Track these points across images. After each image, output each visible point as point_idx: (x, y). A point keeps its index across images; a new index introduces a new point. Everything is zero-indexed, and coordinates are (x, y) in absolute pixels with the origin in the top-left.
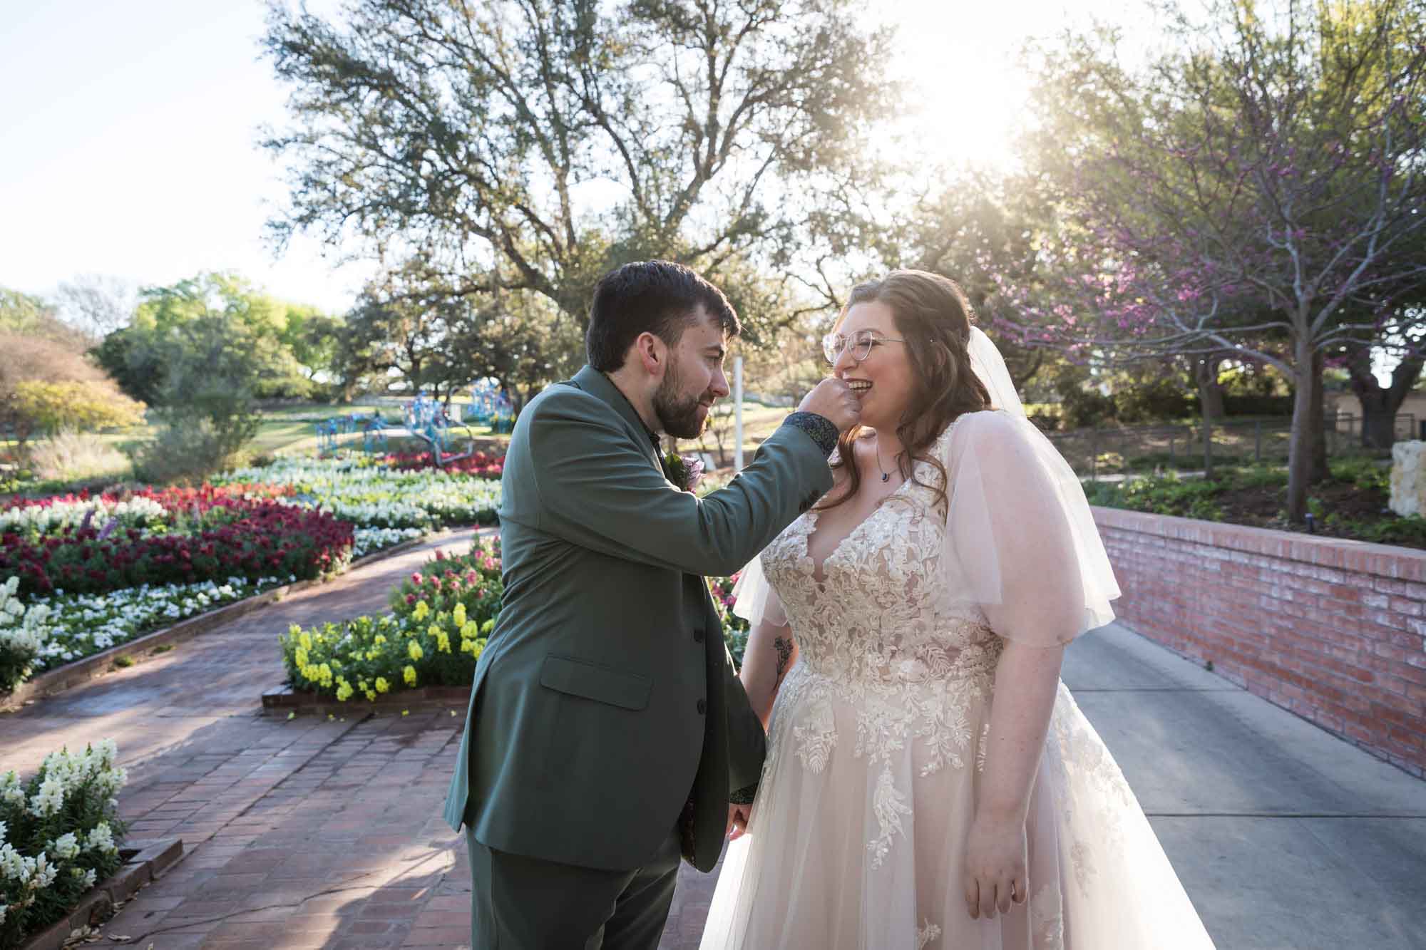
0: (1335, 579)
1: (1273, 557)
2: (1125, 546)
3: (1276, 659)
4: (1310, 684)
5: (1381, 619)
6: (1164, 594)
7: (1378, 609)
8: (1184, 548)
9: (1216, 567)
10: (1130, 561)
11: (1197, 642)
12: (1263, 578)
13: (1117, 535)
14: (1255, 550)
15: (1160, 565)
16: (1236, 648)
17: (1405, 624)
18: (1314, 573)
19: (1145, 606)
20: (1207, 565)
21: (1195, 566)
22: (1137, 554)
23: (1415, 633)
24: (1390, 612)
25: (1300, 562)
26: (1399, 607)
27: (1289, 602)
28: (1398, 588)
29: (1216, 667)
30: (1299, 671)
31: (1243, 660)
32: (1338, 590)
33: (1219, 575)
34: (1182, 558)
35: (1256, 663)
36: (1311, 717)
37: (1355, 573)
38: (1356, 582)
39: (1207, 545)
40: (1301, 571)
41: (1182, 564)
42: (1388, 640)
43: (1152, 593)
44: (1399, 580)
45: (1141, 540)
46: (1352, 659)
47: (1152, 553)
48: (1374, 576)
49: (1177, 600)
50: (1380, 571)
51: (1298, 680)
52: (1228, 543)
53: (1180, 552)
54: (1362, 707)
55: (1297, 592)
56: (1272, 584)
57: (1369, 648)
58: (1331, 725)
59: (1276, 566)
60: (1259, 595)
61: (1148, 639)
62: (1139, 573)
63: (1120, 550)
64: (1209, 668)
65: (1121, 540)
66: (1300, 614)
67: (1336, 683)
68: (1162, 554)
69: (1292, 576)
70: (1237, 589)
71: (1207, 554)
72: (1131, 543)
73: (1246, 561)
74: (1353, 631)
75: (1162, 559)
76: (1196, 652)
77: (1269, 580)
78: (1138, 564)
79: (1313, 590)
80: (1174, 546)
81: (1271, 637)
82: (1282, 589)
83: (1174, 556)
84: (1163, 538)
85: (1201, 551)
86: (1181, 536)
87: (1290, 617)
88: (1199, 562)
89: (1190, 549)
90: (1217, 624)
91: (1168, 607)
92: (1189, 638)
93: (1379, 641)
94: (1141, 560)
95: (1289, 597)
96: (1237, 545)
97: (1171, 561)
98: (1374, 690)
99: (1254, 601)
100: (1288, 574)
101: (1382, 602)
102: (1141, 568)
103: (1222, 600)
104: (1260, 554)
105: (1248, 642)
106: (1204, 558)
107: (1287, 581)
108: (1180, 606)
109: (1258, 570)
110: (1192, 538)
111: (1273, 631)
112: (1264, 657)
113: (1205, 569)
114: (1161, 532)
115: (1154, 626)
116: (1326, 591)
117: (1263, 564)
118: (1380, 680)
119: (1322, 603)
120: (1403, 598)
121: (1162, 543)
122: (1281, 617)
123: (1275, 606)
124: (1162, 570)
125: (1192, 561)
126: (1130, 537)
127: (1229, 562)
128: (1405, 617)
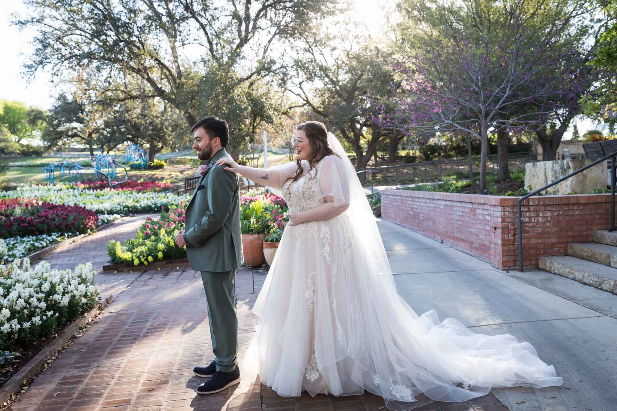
0: (471, 206)
2: (418, 204)
3: (458, 235)
4: (466, 241)
5: (480, 217)
6: (430, 219)
9: (442, 207)
11: (439, 234)
12: (455, 209)
13: (416, 200)
16: (449, 234)
17: (485, 217)
18: (466, 205)
19: (425, 224)
21: (438, 208)
22: (422, 206)
23: (487, 220)
24: (482, 214)
25: (463, 202)
26: (484, 212)
27: (461, 216)
28: (483, 207)
29: (444, 242)
30: (464, 238)
31: (450, 238)
32: (471, 210)
33: (444, 210)
34: (434, 205)
35: (453, 238)
36: (466, 252)
37: (475, 204)
38: (476, 206)
39: (440, 200)
40: (463, 205)
41: (434, 207)
42: (482, 223)
43: (427, 219)
44: (484, 204)
45: (422, 200)
46: (474, 231)
47: (425, 205)
48: (478, 204)
49: (433, 221)
50: (480, 202)
51: (463, 241)
53: (434, 203)
54: (477, 245)
55: (462, 212)
56: (457, 210)
57: (478, 227)
58: (470, 253)
59: (457, 204)
60: (454, 215)
61: (426, 236)
62: (422, 213)
64: (442, 242)
65: (418, 201)
66: (463, 219)
67: (472, 239)
68: (429, 205)
69: (461, 207)
70: (448, 214)
73: (450, 204)
74: (474, 222)
75: (429, 207)
76: (438, 238)
79: (466, 211)
80: (432, 202)
81: (457, 228)
82: (459, 212)
83: (432, 205)
84: (429, 199)
85: (439, 202)
87: (461, 221)
88: (439, 206)
89: (436, 202)
90: (444, 227)
91: (431, 224)
92: (437, 234)
93: (480, 223)
94: (423, 208)
95: (461, 214)
96: (448, 199)
97: (431, 207)
98: (479, 239)
99: (453, 217)
101: (480, 211)
102: (423, 211)
103: (445, 218)
104: (453, 201)
105: (451, 231)
106: (440, 204)
107: (460, 209)
108: (434, 223)
109: (453, 206)
110: (436, 198)
111: (457, 226)
112: (455, 235)
113: (440, 209)
116: (468, 210)
117: (454, 204)
118: (481, 236)
119: (468, 214)
120: (484, 209)
121: (429, 201)
122: (459, 221)
123: (458, 218)
124: (429, 210)
125: (437, 206)
126: (420, 200)
127: (447, 205)
128: (485, 215)
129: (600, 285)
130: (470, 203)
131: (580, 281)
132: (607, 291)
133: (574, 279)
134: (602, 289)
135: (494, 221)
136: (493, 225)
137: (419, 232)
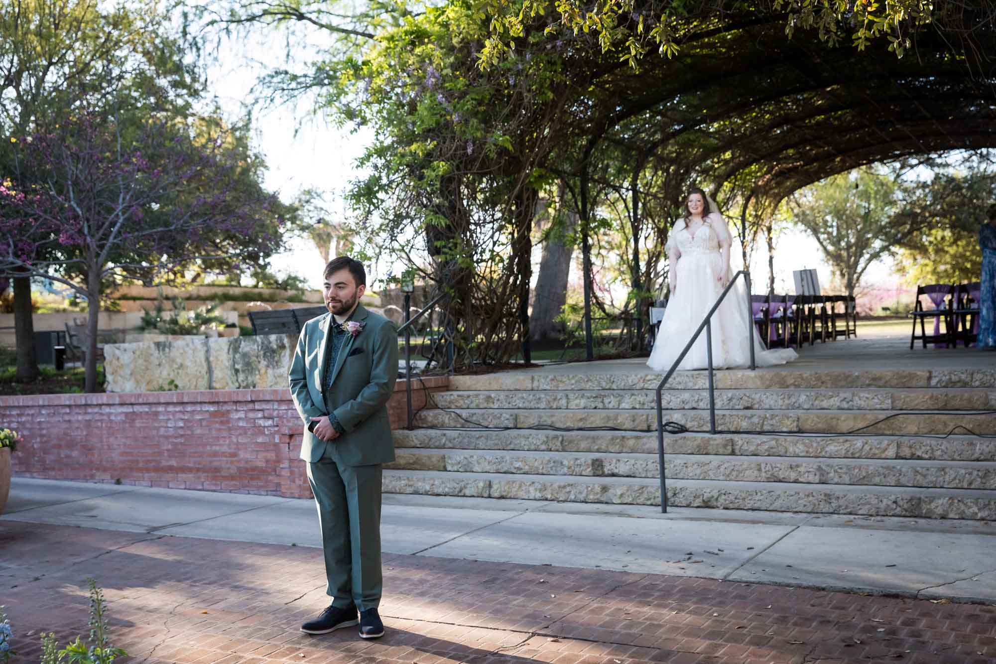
0: (212, 408)
1: (168, 404)
2: (24, 419)
3: (173, 463)
4: (198, 470)
5: (241, 424)
6: (71, 445)
7: (240, 419)
8: (90, 410)
9: (122, 418)
10: (30, 429)
11: (105, 470)
12: (161, 417)
13: (14, 412)
14: (155, 401)
15: (65, 426)
16: (141, 465)
17: (254, 423)
18: (198, 408)
20: (113, 418)
21: (101, 421)
22: (40, 423)
23: (260, 426)
24: (246, 419)
25: (187, 403)
26: (251, 415)
27: (181, 428)
28: (251, 406)
29: (123, 481)
30: (191, 465)
31: (148, 470)
32: (214, 414)
33: (124, 422)
34: (88, 417)
35: (157, 469)
36: (200, 487)
37: (225, 402)
38: (225, 408)
40: (190, 408)
41: (88, 422)
42: (246, 433)
43: (59, 446)
44: (252, 402)
45: (44, 412)
46: (225, 449)
47: (56, 419)
48: (236, 402)
49: (84, 446)
50: (240, 399)
51: (190, 470)
52: (133, 401)
53: (86, 413)
54: (232, 471)
55: (187, 421)
56: (169, 419)
57: (235, 440)
58: (213, 487)
59: (171, 409)
60: (158, 429)
62: (42, 436)
63: (18, 422)
64: (118, 482)
65: (19, 415)
66: (189, 432)
67: (216, 464)
68: (67, 418)
69: (183, 412)
70: (139, 428)
71: (112, 411)
72: (33, 415)
73: (147, 410)
74: (225, 434)
75: (69, 421)
76: (107, 476)
77: (165, 418)
78: (41, 429)
79: (198, 417)
80: (80, 410)
81: (168, 450)
82: (176, 421)
83: (80, 418)
84: (69, 406)
85: (107, 410)
86: (89, 402)
87: (182, 436)
88: (105, 417)
89: (96, 410)
90: (124, 454)
91: (75, 453)
92: (97, 469)
93: (240, 434)
94: (44, 426)
95: (181, 424)
96: (141, 401)
97: (78, 421)
98: (239, 461)
99: (154, 432)
100: (180, 412)
101: (242, 415)
102: (44, 432)
103: (127, 437)
104: (159, 404)
105: (150, 458)
106: (109, 414)
107: (179, 416)
108: (87, 450)
109: (157, 414)
110: (100, 402)
111: (170, 447)
112: (164, 463)
113: (111, 421)
114: (67, 403)
115: (60, 470)
117: (161, 409)
118: (242, 455)
119: (204, 423)
120: (254, 410)
121: (68, 410)
122: (176, 438)
123: (171, 432)
124: (68, 429)
125: (97, 417)
126: (29, 412)
127: (133, 413)
128: (255, 419)
129: (460, 491)
130: (210, 403)
131: (426, 493)
132: (473, 496)
133: (416, 493)
134: (464, 496)
135: (291, 424)
136: (287, 432)
137: (28, 475)
